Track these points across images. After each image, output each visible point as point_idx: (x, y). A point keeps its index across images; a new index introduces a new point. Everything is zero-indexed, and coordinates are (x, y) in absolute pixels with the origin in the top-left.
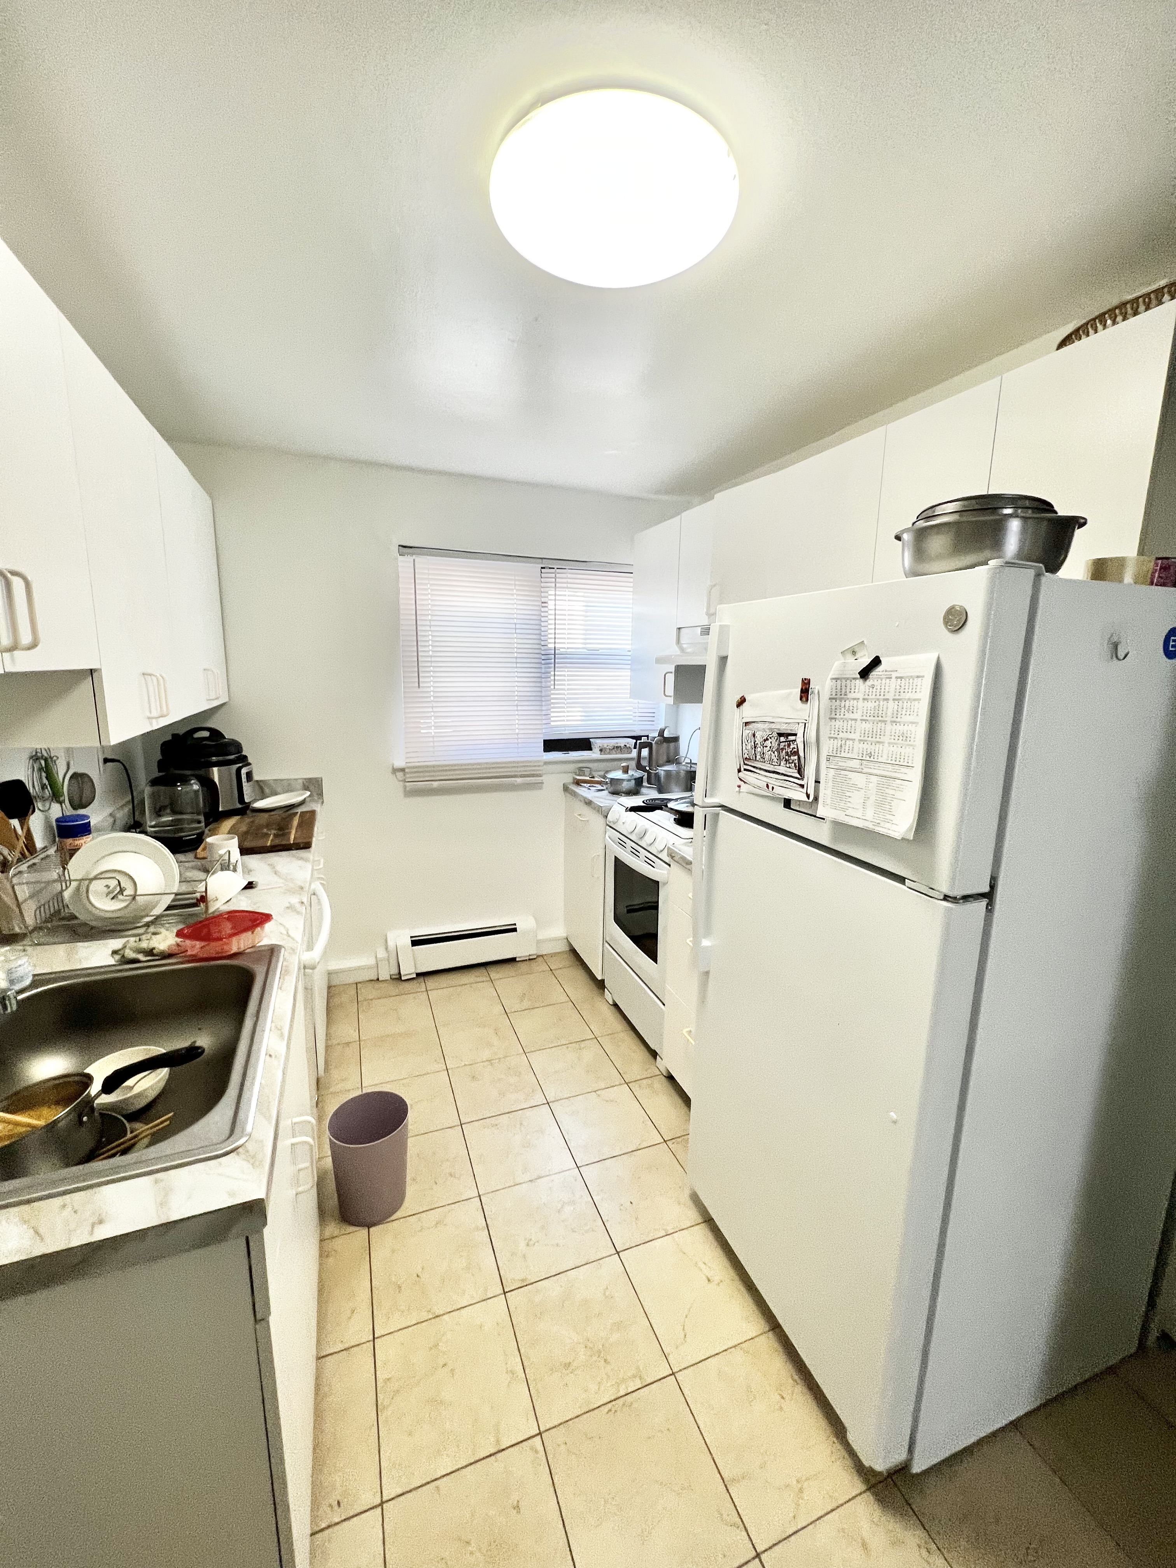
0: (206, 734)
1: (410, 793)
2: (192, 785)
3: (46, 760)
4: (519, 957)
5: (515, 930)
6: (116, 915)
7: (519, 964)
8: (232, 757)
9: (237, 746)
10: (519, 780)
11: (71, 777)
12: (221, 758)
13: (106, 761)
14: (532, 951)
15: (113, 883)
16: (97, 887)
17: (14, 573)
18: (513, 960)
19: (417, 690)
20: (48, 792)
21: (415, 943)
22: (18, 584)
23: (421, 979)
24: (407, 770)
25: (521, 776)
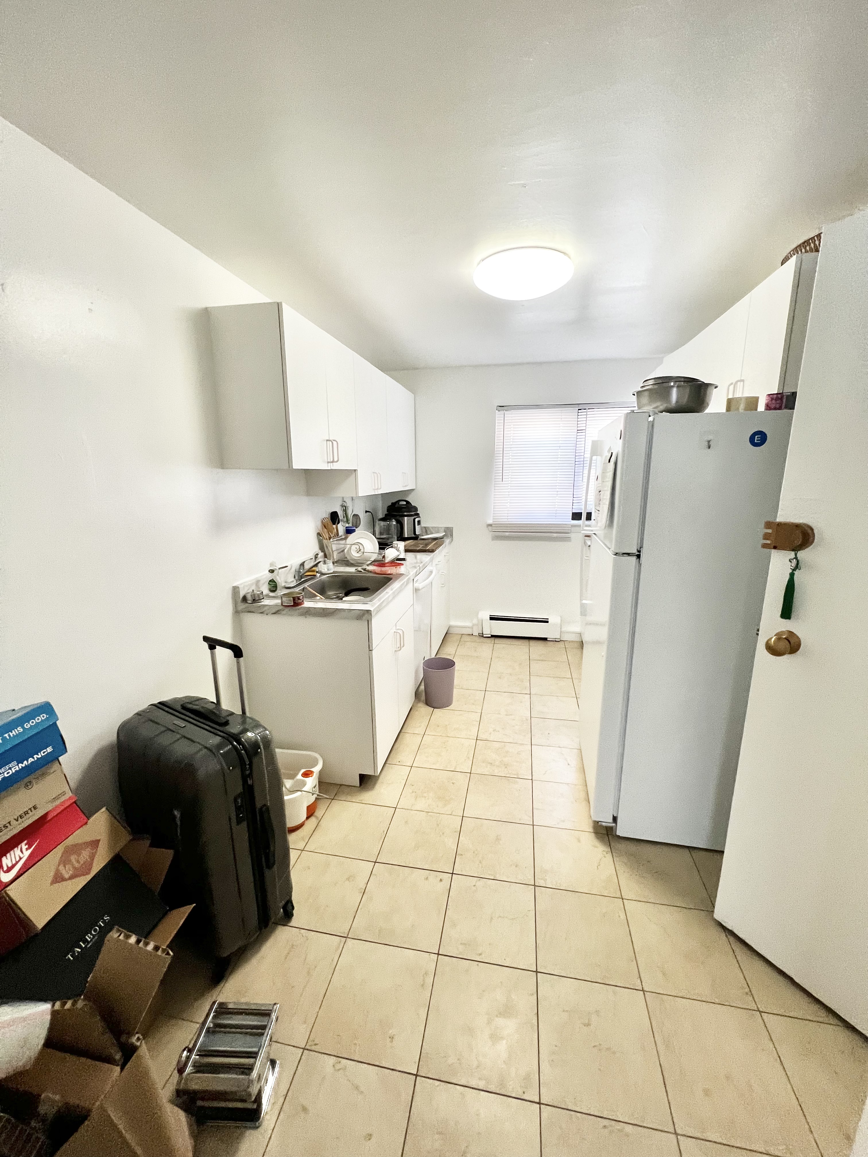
0: (405, 503)
1: (497, 538)
2: (393, 521)
3: (345, 507)
4: (549, 638)
5: (547, 622)
6: (358, 559)
7: (548, 642)
8: (413, 513)
9: (416, 509)
10: (555, 535)
11: (353, 515)
12: (408, 513)
13: (366, 512)
14: (557, 636)
15: (358, 547)
16: (354, 547)
17: (334, 440)
18: (545, 639)
19: (501, 482)
20: (345, 519)
21: (492, 618)
22: (335, 443)
23: (493, 639)
24: (493, 526)
25: (557, 533)
